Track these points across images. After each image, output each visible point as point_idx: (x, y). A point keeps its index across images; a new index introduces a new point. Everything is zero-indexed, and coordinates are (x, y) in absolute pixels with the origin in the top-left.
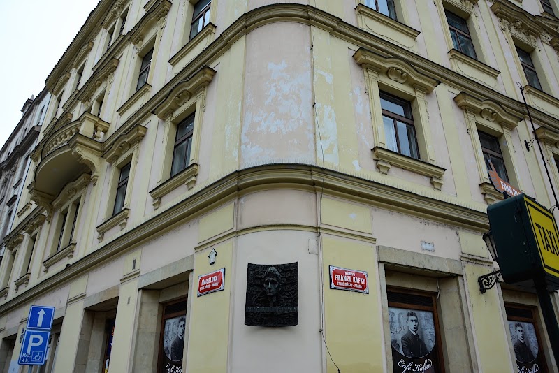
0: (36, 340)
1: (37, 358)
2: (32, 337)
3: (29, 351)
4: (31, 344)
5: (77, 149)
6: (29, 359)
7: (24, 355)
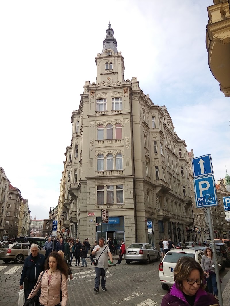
0: (204, 186)
1: (210, 200)
2: (200, 183)
3: (201, 196)
4: (201, 190)
5: (215, 37)
6: (204, 202)
7: (199, 199)
